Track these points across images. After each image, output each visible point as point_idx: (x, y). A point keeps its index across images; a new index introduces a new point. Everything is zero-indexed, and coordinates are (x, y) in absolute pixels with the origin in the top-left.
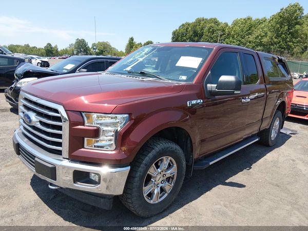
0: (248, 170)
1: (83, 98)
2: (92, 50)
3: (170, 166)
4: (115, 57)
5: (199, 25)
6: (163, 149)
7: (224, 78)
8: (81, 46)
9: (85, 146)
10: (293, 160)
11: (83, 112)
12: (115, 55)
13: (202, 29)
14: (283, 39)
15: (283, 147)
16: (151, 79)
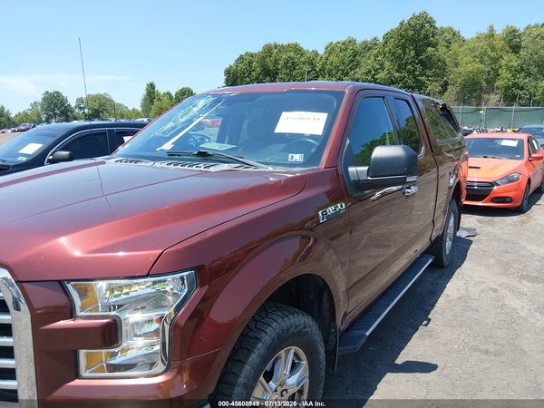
0: (426, 325)
1: (63, 240)
2: (77, 110)
3: (294, 367)
4: (123, 121)
5: (270, 56)
6: (279, 336)
7: (380, 152)
8: (55, 106)
9: (84, 373)
10: (495, 291)
11: (69, 281)
12: (122, 117)
13: (276, 62)
14: (409, 72)
15: (466, 264)
16: (226, 167)
